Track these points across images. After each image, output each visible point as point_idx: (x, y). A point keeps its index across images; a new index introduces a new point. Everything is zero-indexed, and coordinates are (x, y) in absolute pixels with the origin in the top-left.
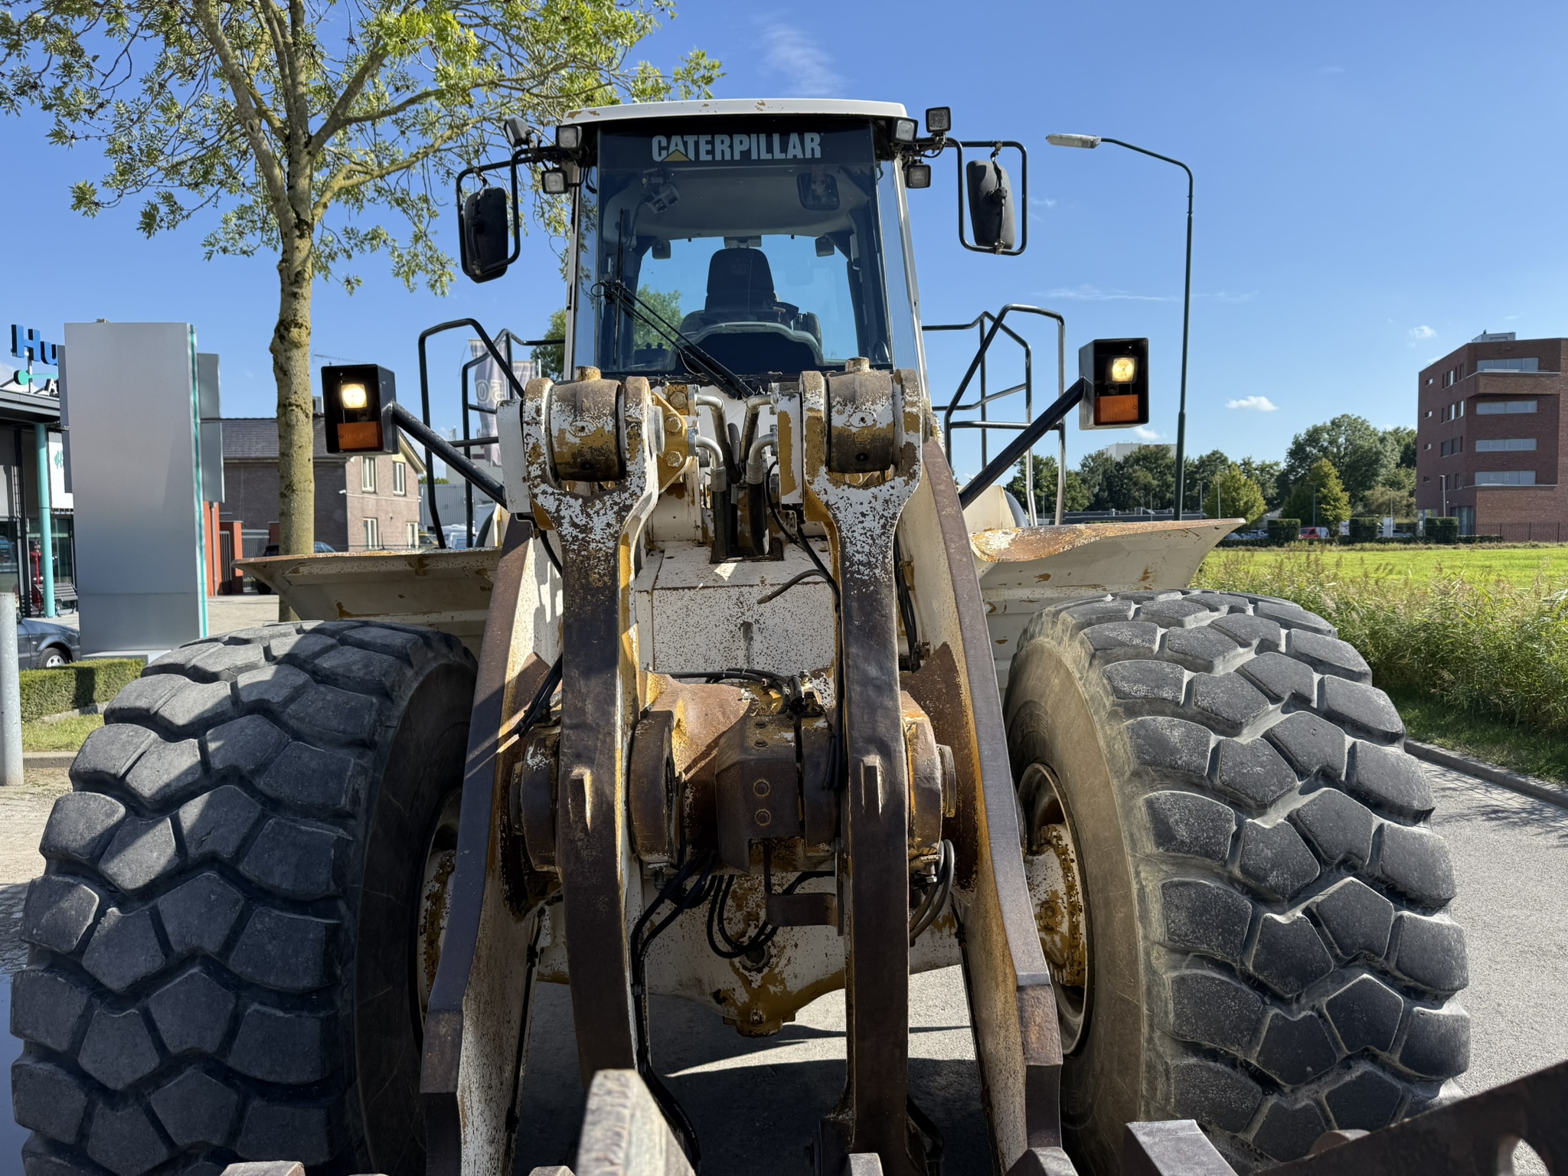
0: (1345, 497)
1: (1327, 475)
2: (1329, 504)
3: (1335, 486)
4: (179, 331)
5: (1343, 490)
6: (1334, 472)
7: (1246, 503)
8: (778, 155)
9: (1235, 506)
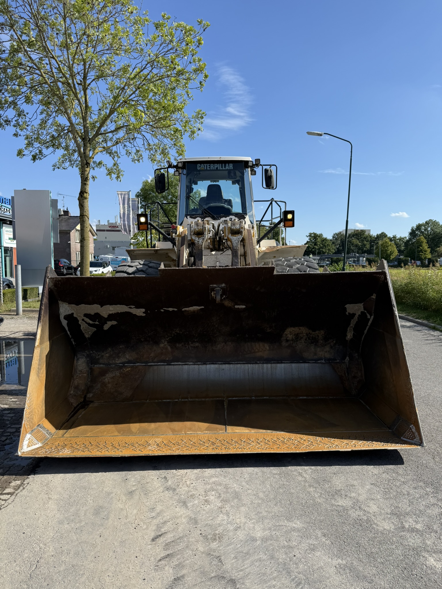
0: (429, 250)
1: (422, 242)
2: (423, 253)
3: (425, 246)
4: (47, 192)
5: (429, 248)
6: (425, 241)
7: (390, 252)
8: (224, 168)
9: (386, 253)
